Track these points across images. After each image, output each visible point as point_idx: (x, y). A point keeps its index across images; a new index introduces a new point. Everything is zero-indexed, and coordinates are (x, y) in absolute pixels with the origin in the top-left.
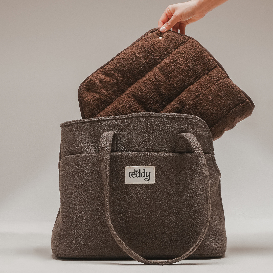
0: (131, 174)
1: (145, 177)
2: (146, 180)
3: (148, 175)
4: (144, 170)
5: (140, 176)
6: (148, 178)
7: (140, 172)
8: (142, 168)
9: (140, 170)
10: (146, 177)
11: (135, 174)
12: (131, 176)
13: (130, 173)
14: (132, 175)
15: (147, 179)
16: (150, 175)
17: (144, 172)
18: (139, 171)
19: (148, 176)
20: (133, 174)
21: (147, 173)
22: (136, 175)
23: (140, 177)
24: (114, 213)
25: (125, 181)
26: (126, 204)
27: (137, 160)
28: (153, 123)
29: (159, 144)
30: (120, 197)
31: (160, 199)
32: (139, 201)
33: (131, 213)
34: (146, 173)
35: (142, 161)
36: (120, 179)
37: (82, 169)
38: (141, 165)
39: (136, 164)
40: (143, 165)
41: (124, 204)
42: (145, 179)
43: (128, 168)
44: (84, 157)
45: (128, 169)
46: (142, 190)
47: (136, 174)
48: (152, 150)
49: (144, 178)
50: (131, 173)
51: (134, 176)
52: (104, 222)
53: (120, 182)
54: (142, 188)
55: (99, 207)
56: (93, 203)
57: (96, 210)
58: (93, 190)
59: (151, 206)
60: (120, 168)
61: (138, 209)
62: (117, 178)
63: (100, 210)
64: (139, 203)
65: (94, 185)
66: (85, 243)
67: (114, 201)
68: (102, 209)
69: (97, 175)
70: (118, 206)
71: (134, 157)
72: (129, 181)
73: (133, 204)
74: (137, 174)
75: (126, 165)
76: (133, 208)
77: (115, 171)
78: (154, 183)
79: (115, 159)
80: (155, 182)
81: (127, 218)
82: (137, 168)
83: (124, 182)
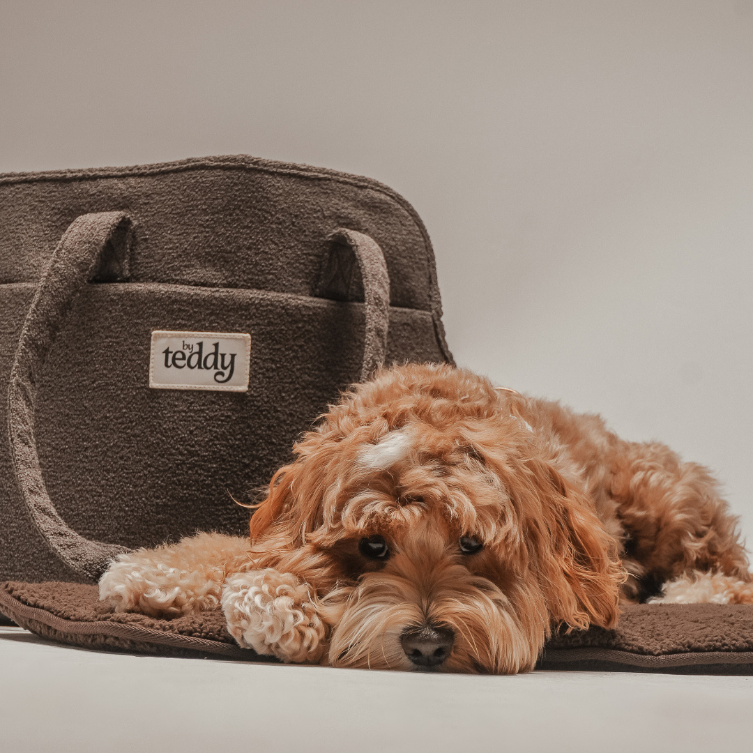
0: (170, 356)
1: (216, 368)
2: (219, 378)
3: (227, 362)
4: (216, 345)
5: (202, 364)
6: (227, 372)
7: (200, 353)
8: (208, 339)
9: (200, 345)
10: (221, 370)
11: (184, 358)
12: (170, 362)
13: (167, 352)
14: (174, 359)
15: (222, 374)
16: (232, 362)
17: (216, 354)
18: (196, 349)
19: (226, 365)
20: (179, 356)
21: (223, 356)
22: (185, 362)
23: (200, 367)
24: (107, 480)
25: (151, 378)
26: (148, 454)
27: (195, 312)
28: (254, 192)
29: (271, 264)
30: (128, 429)
31: (261, 443)
32: (193, 446)
33: (162, 482)
34: (220, 357)
35: (211, 314)
36: (134, 372)
37: (12, 333)
38: (206, 329)
39: (190, 326)
40: (213, 329)
41: (140, 453)
42: (215, 376)
43: (163, 336)
44: (22, 294)
45: (163, 340)
46: (202, 411)
47: (187, 358)
48: (245, 281)
49: (213, 371)
50: (172, 352)
51: (179, 363)
52: (73, 506)
53: (134, 381)
54: (204, 405)
55: (59, 458)
56: (42, 445)
57: (48, 468)
58: (45, 401)
59: (230, 465)
60: (135, 335)
61: (187, 472)
62: (124, 367)
63: (63, 469)
64: (189, 452)
65: (50, 386)
66: (6, 570)
67: (110, 443)
68: (69, 467)
69: (59, 355)
70: (121, 458)
71: (185, 301)
72: (161, 377)
73: (171, 454)
74: (190, 357)
75: (157, 325)
76: (171, 467)
77: (117, 343)
78: (243, 388)
79: (123, 305)
80: (249, 387)
81: (146, 498)
82: (193, 338)
83: (147, 382)
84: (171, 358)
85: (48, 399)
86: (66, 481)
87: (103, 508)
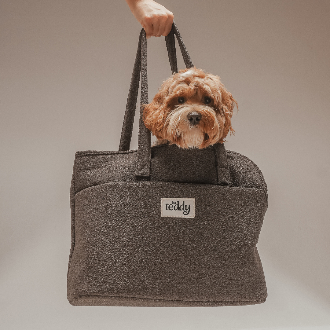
0: (168, 206)
1: (184, 210)
2: (185, 213)
4: (184, 202)
5: (179, 209)
6: (187, 211)
7: (178, 205)
8: (181, 200)
9: (178, 202)
10: (185, 211)
11: (173, 207)
12: (168, 208)
13: (167, 205)
14: (169, 207)
15: (186, 212)
16: (189, 208)
17: (183, 205)
18: (177, 203)
20: (171, 206)
21: (186, 206)
23: (178, 210)
24: (147, 249)
27: (176, 191)
30: (154, 231)
32: (176, 237)
34: (185, 206)
36: (155, 212)
38: (180, 197)
39: (174, 196)
40: (182, 197)
41: (158, 239)
45: (165, 201)
46: (180, 225)
47: (174, 206)
49: (183, 211)
50: (168, 205)
51: (171, 208)
53: (155, 215)
54: (180, 223)
55: (129, 241)
57: (125, 245)
59: (190, 243)
60: (155, 199)
61: (175, 246)
62: (151, 210)
64: (176, 239)
65: (124, 217)
66: (113, 282)
67: (147, 236)
70: (151, 241)
71: (172, 188)
73: (169, 240)
75: (163, 196)
76: (169, 244)
77: (149, 202)
78: (193, 217)
79: (150, 189)
80: (195, 216)
82: (175, 200)
83: (160, 215)
84: (168, 207)
85: (123, 221)
86: (132, 250)
87: (146, 259)
